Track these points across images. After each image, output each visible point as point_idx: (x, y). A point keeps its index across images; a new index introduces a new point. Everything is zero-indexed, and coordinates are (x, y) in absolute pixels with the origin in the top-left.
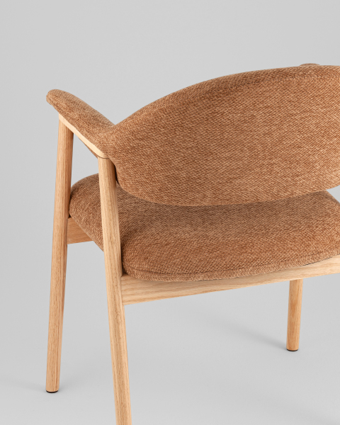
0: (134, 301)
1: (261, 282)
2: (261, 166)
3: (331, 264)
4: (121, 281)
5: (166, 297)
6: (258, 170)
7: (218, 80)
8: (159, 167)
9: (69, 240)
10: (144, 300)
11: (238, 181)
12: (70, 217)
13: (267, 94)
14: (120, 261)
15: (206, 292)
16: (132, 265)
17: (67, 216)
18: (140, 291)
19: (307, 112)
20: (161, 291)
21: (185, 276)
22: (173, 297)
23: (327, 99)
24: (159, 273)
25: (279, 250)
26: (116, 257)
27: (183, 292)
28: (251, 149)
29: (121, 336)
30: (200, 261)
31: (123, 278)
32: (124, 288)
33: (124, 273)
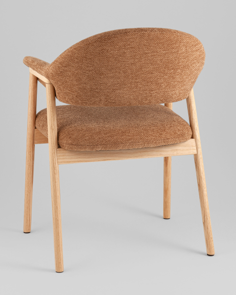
0: (64, 162)
1: (137, 157)
2: (131, 83)
3: (177, 150)
4: (57, 151)
5: (82, 161)
6: (129, 85)
7: (105, 33)
8: (75, 83)
9: (35, 141)
10: (70, 162)
11: (118, 91)
12: (36, 128)
13: (132, 40)
14: (56, 140)
15: (105, 160)
16: (63, 142)
17: (34, 128)
18: (68, 157)
19: (155, 52)
20: (80, 158)
21: (92, 147)
22: (86, 161)
23: (166, 46)
24: (77, 145)
25: (144, 135)
26: (54, 138)
27: (92, 159)
28: (124, 72)
29: (56, 181)
30: (100, 138)
31: (58, 149)
32: (58, 155)
33: (59, 146)
